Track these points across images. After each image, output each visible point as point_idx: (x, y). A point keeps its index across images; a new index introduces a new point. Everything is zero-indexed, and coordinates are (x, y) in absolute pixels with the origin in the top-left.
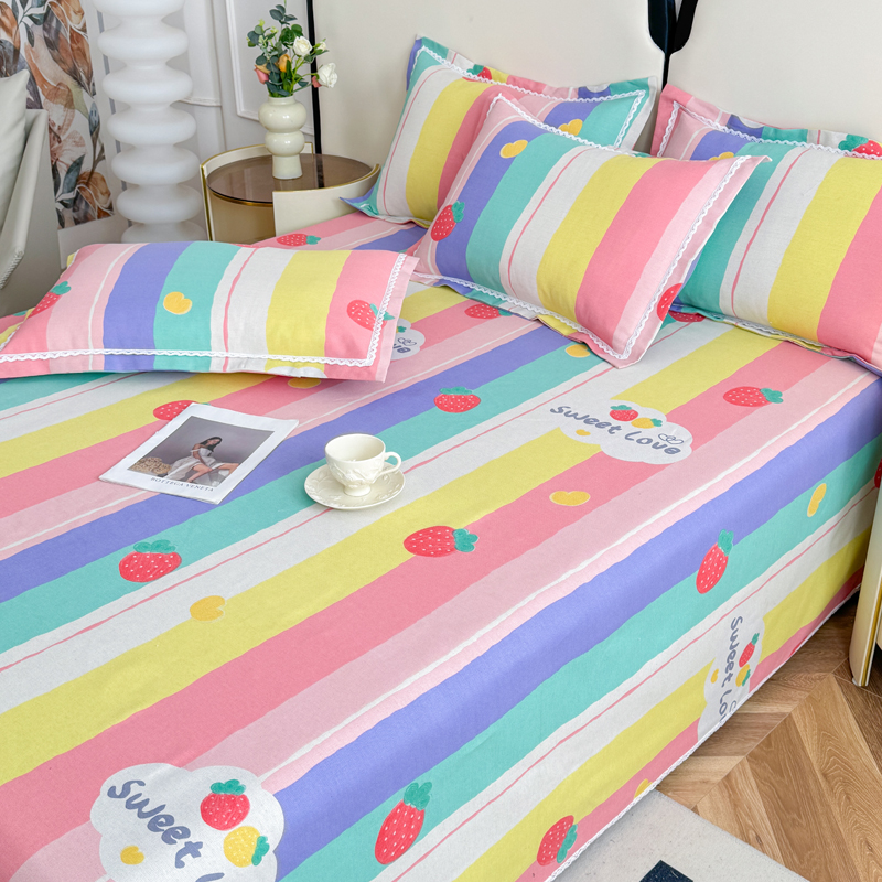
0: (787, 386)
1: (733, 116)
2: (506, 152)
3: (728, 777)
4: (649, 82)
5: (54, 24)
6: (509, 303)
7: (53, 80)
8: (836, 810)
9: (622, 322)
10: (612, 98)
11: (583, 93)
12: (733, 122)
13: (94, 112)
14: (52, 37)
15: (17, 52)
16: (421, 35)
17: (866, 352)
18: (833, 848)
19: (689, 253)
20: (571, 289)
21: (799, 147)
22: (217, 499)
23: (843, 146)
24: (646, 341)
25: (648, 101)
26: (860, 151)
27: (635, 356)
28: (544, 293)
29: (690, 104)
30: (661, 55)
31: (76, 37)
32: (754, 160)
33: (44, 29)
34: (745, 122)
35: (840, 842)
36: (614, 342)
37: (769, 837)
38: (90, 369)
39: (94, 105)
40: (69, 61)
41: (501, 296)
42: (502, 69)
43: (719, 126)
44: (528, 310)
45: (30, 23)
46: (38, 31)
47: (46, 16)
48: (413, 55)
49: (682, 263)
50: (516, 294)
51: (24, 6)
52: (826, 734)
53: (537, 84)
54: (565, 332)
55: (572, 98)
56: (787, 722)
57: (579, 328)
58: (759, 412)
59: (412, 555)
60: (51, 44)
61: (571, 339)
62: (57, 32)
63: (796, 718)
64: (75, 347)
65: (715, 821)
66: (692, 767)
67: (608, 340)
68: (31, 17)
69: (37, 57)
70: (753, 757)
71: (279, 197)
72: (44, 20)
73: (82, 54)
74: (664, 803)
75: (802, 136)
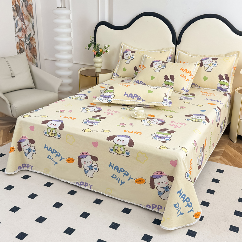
5: (31, 45)
7: (30, 57)
13: (37, 64)
14: (30, 48)
15: (24, 51)
30: (175, 46)
31: (34, 48)
39: (37, 62)
40: (33, 53)
45: (26, 45)
46: (28, 46)
47: (29, 43)
51: (26, 41)
56: (224, 151)
68: (27, 43)
69: (27, 52)
71: (100, 76)
73: (35, 51)
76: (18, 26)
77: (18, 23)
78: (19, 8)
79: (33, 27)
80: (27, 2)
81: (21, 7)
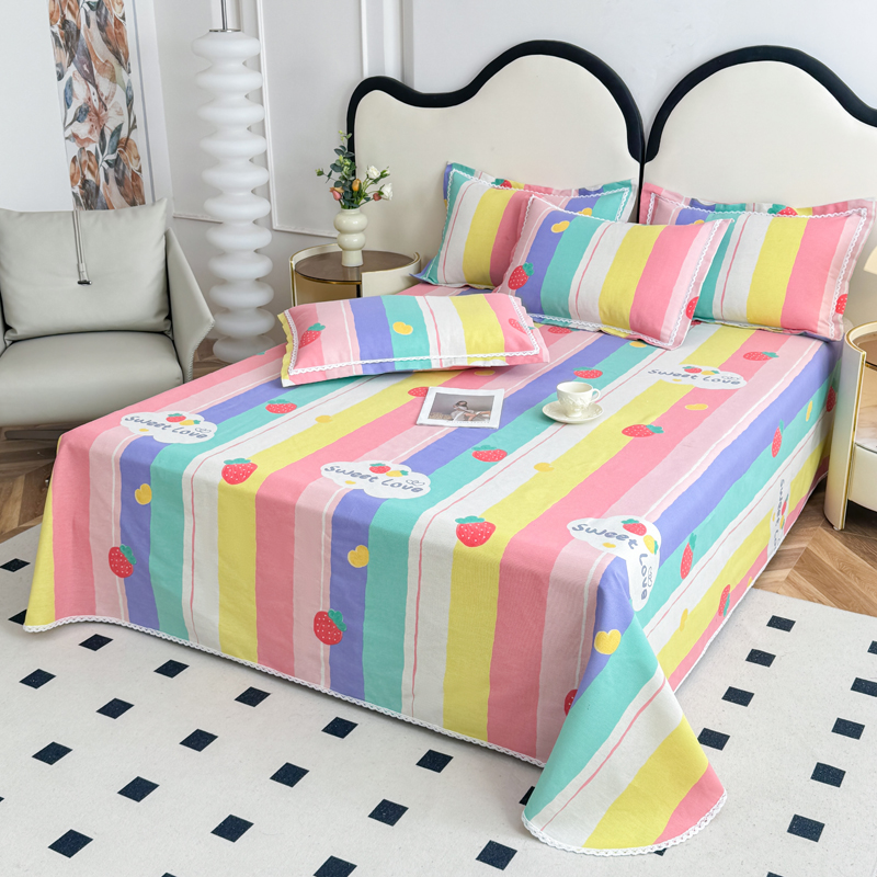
0: (777, 350)
1: (693, 200)
2: (555, 228)
3: (788, 578)
4: (632, 182)
5: (121, 167)
6: (574, 323)
8: (856, 585)
9: (665, 323)
10: (605, 194)
11: (583, 192)
12: (693, 203)
14: (120, 177)
15: (98, 188)
16: (451, 161)
17: (814, 328)
18: (862, 599)
19: (700, 278)
20: (626, 308)
21: (743, 216)
22: (496, 426)
23: (771, 211)
24: (683, 333)
25: (632, 195)
26: (782, 213)
27: (678, 343)
28: (604, 313)
29: (663, 193)
30: (638, 165)
31: (136, 177)
32: (727, 221)
33: (116, 171)
34: (702, 202)
35: (865, 597)
36: (662, 336)
37: (824, 599)
38: (355, 374)
40: (131, 196)
41: (567, 320)
42: (520, 180)
43: (684, 205)
44: (591, 326)
45: (106, 166)
46: (111, 172)
47: (116, 161)
48: (446, 177)
49: (697, 284)
50: (580, 317)
51: (103, 152)
52: (831, 554)
53: (546, 189)
54: (623, 336)
55: (575, 196)
56: (807, 550)
57: (631, 332)
58: (769, 362)
59: (632, 438)
60: (119, 182)
61: (629, 339)
62: (123, 173)
63: (811, 548)
64: (342, 361)
65: (791, 595)
66: (765, 577)
67: (657, 336)
68: (107, 161)
69: (110, 193)
70: (795, 568)
71: (365, 277)
72: (114, 164)
73: (138, 189)
74: (759, 593)
75: (743, 208)
76: (74, 99)
77: (72, 90)
78: (74, 33)
79: (130, 101)
80: (103, 12)
81: (82, 32)
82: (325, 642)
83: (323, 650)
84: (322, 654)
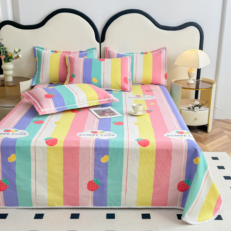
10: (88, 52)
11: (81, 52)
21: (135, 55)
23: (142, 54)
24: (131, 87)
25: (96, 52)
26: (145, 54)
27: (131, 90)
30: (99, 44)
48: (34, 51)
53: (69, 52)
71: (21, 83)
75: (133, 53)
82: (92, 191)
83: (91, 193)
84: (90, 195)
